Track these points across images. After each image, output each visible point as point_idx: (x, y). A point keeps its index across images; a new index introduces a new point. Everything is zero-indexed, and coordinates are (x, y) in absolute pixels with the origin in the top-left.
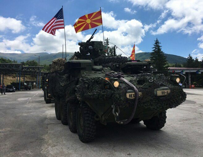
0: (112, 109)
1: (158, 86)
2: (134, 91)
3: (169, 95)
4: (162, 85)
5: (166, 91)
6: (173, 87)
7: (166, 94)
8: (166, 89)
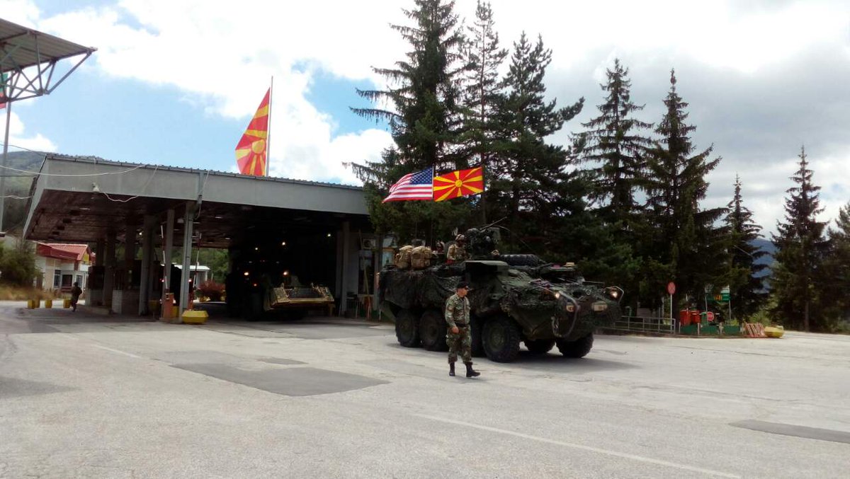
0: (552, 321)
1: (594, 300)
2: (574, 304)
3: (606, 310)
4: (599, 299)
5: (603, 306)
6: (610, 301)
7: (603, 309)
8: (603, 304)
